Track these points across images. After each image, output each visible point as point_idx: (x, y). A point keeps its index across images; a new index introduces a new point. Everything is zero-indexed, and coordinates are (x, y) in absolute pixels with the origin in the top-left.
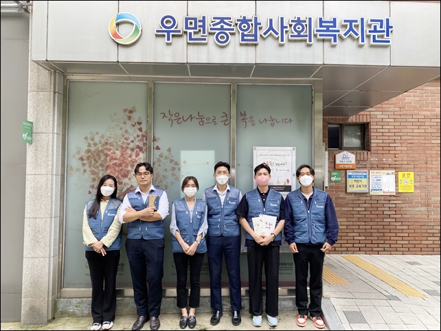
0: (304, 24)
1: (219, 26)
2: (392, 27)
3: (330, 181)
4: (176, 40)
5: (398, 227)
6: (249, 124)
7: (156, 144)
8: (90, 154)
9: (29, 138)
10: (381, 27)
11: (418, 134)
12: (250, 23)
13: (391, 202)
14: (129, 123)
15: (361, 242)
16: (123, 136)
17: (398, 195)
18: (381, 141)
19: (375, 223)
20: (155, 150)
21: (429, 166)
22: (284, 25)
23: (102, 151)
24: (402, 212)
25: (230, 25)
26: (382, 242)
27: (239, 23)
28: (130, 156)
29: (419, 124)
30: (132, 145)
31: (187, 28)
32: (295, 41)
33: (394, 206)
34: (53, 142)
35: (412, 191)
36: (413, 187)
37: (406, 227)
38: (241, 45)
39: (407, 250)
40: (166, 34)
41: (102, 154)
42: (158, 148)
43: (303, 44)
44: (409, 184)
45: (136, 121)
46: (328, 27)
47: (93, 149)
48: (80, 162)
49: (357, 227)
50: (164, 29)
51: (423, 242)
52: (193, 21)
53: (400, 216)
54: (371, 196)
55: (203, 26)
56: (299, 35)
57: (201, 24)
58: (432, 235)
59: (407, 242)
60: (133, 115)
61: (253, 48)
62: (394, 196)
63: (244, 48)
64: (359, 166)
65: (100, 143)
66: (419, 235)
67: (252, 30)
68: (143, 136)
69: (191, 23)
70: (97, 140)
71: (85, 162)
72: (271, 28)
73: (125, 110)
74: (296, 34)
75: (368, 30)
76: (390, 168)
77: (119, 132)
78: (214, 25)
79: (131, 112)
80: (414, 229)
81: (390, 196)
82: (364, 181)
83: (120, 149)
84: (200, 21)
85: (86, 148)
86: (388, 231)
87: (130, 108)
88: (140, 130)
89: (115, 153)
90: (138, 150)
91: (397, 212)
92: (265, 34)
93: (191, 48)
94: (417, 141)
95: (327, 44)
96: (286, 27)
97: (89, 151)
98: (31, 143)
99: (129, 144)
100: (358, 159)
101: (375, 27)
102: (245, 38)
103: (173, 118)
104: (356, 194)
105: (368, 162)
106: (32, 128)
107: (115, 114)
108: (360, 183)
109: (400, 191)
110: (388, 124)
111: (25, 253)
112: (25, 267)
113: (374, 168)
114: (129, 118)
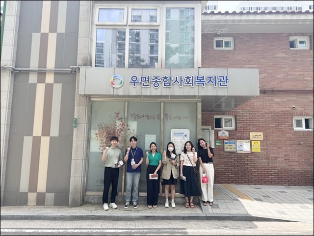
0: (190, 79)
1: (155, 80)
2: (228, 79)
3: (215, 145)
4: (137, 85)
5: (252, 170)
6: (169, 119)
7: (128, 128)
8: (100, 132)
10: (224, 79)
11: (262, 122)
12: (168, 79)
13: (249, 157)
14: (117, 118)
15: (233, 178)
17: (252, 153)
18: (242, 125)
19: (240, 168)
21: (268, 138)
24: (254, 162)
25: (159, 80)
26: (244, 178)
27: (163, 79)
28: (117, 133)
29: (262, 116)
30: (118, 128)
31: (142, 81)
32: (186, 86)
33: (250, 159)
34: (85, 127)
35: (259, 151)
36: (260, 149)
37: (257, 170)
38: (164, 87)
39: (257, 182)
40: (133, 83)
42: (129, 129)
43: (190, 87)
44: (258, 148)
45: (120, 118)
46: (200, 80)
47: (101, 130)
48: (95, 136)
49: (231, 170)
50: (132, 81)
51: (266, 178)
52: (144, 78)
53: (253, 164)
54: (238, 154)
55: (148, 80)
56: (188, 83)
58: (270, 175)
59: (257, 178)
60: (119, 115)
61: (169, 89)
62: (250, 154)
63: (165, 89)
64: (230, 138)
66: (263, 175)
67: (168, 81)
68: (123, 124)
70: (103, 126)
71: (98, 135)
72: (176, 81)
73: (115, 113)
75: (218, 81)
76: (247, 139)
77: (113, 123)
78: (153, 80)
79: (118, 114)
80: (261, 172)
81: (248, 154)
82: (234, 146)
83: (113, 130)
84: (147, 78)
85: (98, 129)
86: (247, 172)
87: (117, 112)
88: (122, 121)
89: (110, 132)
90: (120, 130)
91: (252, 162)
92: (174, 83)
93: (143, 89)
94: (261, 125)
95: (200, 87)
96: (183, 80)
98: (75, 127)
100: (230, 134)
101: (221, 79)
102: (166, 85)
103: (136, 116)
104: (229, 152)
105: (235, 136)
106: (76, 121)
107: (111, 115)
108: (231, 147)
109: (253, 151)
110: (246, 116)
111: (71, 175)
112: (71, 181)
113: (239, 139)
114: (117, 116)
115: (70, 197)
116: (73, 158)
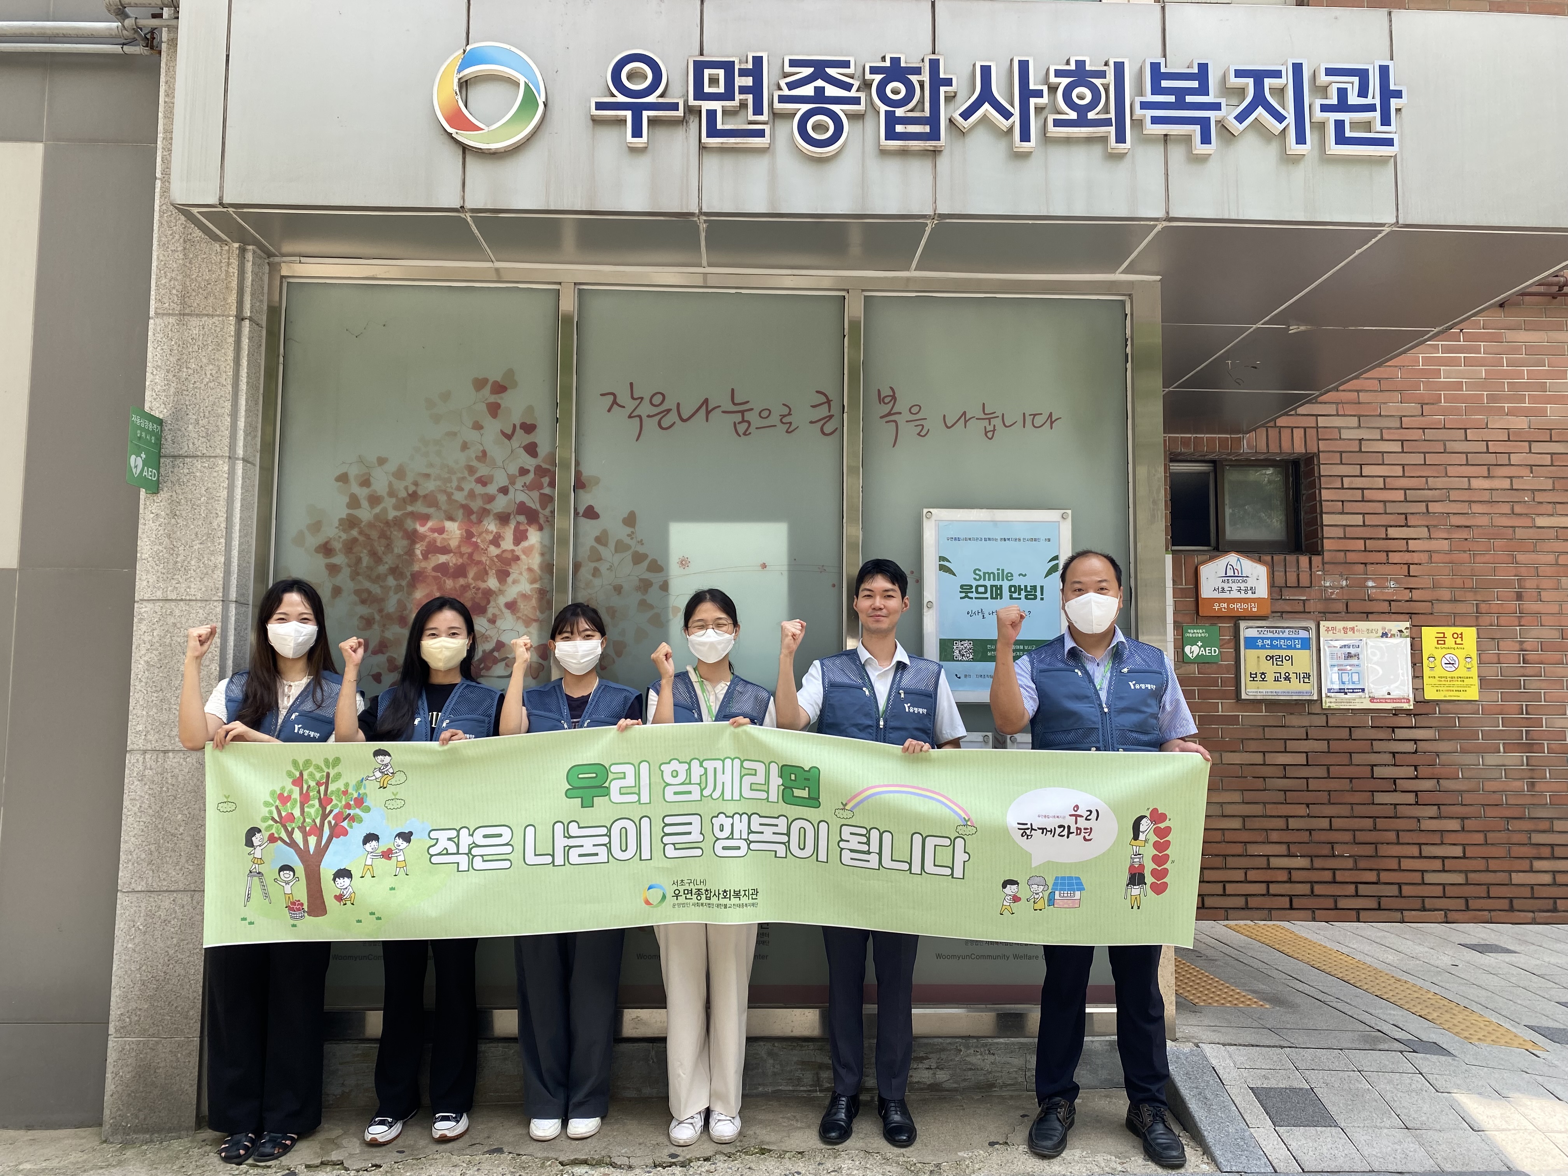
0: (1098, 82)
1: (808, 90)
2: (1398, 94)
3: (1181, 658)
4: (662, 134)
5: (1427, 825)
6: (908, 431)
7: (587, 499)
8: (355, 533)
9: (150, 474)
10: (1363, 92)
11: (1486, 496)
12: (914, 79)
13: (1400, 734)
14: (493, 427)
15: (1296, 876)
16: (471, 470)
17: (1423, 709)
18: (1358, 520)
19: (1345, 810)
20: (583, 521)
21: (1531, 606)
22: (1032, 86)
23: (398, 523)
24: (1438, 771)
25: (848, 87)
26: (1371, 877)
27: (878, 78)
28: (496, 541)
29: (1491, 459)
30: (501, 504)
31: (700, 94)
32: (1068, 141)
33: (1410, 747)
34: (231, 488)
35: (1472, 693)
36: (1476, 681)
37: (1454, 825)
38: (884, 153)
39: (1461, 904)
40: (628, 114)
41: (397, 534)
42: (591, 513)
43: (1097, 150)
44: (1462, 672)
45: (517, 419)
46: (1181, 93)
47: (365, 514)
48: (321, 561)
49: (1281, 823)
50: (621, 98)
51: (1517, 878)
52: (721, 72)
53: (1429, 785)
54: (1328, 713)
55: (756, 90)
56: (1082, 121)
57: (748, 81)
58: (1546, 852)
59: (1459, 878)
60: (506, 400)
61: (928, 164)
62: (1408, 713)
63: (893, 166)
64: (1281, 606)
65: (392, 493)
66: (1500, 852)
67: (922, 101)
68: (540, 471)
69: (714, 81)
70: (380, 484)
71: (339, 559)
72: (986, 96)
73: (479, 384)
74: (1073, 115)
75: (1318, 102)
76: (1390, 614)
77: (457, 459)
78: (791, 86)
79: (500, 388)
80: (1485, 832)
81: (1396, 712)
82: (1302, 660)
83: (460, 513)
84: (743, 73)
85: (343, 512)
86: (1392, 836)
87: (496, 376)
88: (531, 449)
89: (441, 531)
90: (522, 518)
91: (1423, 771)
92: (966, 115)
93: (712, 163)
94: (1484, 521)
95: (1177, 153)
96: (1039, 94)
97: (351, 523)
98: (155, 488)
99: (491, 499)
100: (1279, 581)
101: (1342, 93)
102: (899, 128)
103: (645, 409)
104: (1272, 704)
105: (1314, 593)
106: (159, 438)
107: (446, 396)
108: (1286, 667)
109: (1430, 694)
110: (1381, 458)
111: (124, 875)
112: (120, 925)
113: (1334, 615)
114: (494, 410)
115: (112, 1056)
116: (134, 741)
